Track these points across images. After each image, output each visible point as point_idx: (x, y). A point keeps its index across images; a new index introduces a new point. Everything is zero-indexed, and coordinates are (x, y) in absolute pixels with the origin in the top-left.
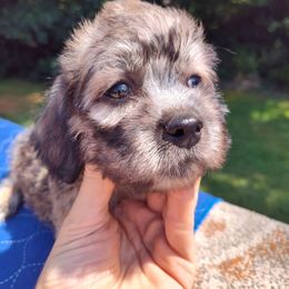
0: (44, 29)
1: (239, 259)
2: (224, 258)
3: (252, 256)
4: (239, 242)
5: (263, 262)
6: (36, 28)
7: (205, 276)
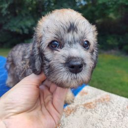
0: (27, 27)
1: (91, 103)
2: (86, 102)
3: (96, 102)
4: (92, 98)
5: (99, 104)
6: (24, 27)
7: (78, 107)
